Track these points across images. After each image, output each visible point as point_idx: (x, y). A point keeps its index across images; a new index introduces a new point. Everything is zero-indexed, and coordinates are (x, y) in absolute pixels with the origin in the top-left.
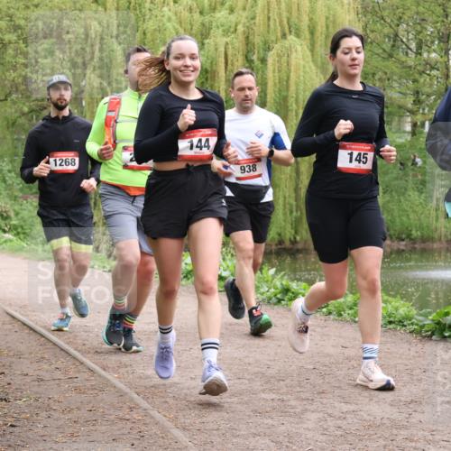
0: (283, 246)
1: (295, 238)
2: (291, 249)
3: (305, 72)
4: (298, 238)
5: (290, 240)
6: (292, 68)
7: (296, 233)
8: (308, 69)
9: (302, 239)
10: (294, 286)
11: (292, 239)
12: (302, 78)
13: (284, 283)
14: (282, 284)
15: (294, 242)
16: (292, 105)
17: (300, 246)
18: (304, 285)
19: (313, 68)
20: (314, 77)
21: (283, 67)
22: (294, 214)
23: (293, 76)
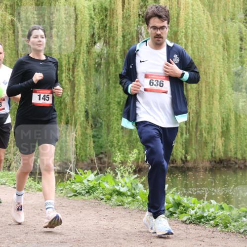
0: (175, 165)
1: (186, 158)
2: (182, 167)
3: (193, 10)
4: (189, 158)
5: (181, 159)
6: (182, 6)
7: (186, 153)
8: (195, 7)
9: (192, 158)
10: (185, 200)
11: (183, 159)
12: (191, 15)
13: (176, 197)
14: (174, 199)
15: (185, 161)
16: (181, 39)
17: (190, 165)
18: (193, 199)
19: (201, 6)
20: (202, 14)
21: (174, 6)
22: (184, 136)
23: (182, 13)
